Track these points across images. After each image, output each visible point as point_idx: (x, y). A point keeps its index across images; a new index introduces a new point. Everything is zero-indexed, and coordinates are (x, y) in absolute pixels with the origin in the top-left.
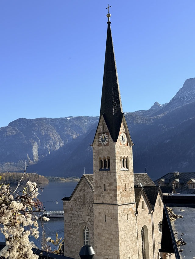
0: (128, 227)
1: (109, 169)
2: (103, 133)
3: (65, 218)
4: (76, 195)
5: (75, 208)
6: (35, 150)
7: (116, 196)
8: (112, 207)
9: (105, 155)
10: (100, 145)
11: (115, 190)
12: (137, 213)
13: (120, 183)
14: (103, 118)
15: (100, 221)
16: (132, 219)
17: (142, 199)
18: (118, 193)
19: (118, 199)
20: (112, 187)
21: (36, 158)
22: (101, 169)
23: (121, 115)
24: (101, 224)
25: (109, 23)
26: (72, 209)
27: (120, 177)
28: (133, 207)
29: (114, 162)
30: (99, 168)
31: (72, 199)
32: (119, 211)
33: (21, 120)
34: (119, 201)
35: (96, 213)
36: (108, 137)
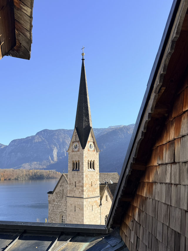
0: (93, 216)
1: (79, 170)
2: (76, 141)
3: (49, 208)
4: (57, 190)
5: (56, 200)
6: (55, 153)
7: (83, 191)
8: (79, 200)
9: (76, 159)
10: (73, 151)
11: (82, 187)
12: (101, 205)
13: (86, 181)
14: (76, 131)
15: (71, 211)
16: (97, 209)
17: (106, 193)
18: (84, 188)
19: (85, 193)
20: (81, 184)
21: (56, 159)
22: (73, 170)
23: (90, 128)
24: (72, 213)
25: (83, 60)
26: (54, 201)
27: (86, 176)
28: (98, 200)
29: (83, 164)
30: (72, 169)
31: (54, 193)
32: (85, 203)
33: (45, 131)
34: (85, 195)
35: (68, 204)
36: (79, 145)
